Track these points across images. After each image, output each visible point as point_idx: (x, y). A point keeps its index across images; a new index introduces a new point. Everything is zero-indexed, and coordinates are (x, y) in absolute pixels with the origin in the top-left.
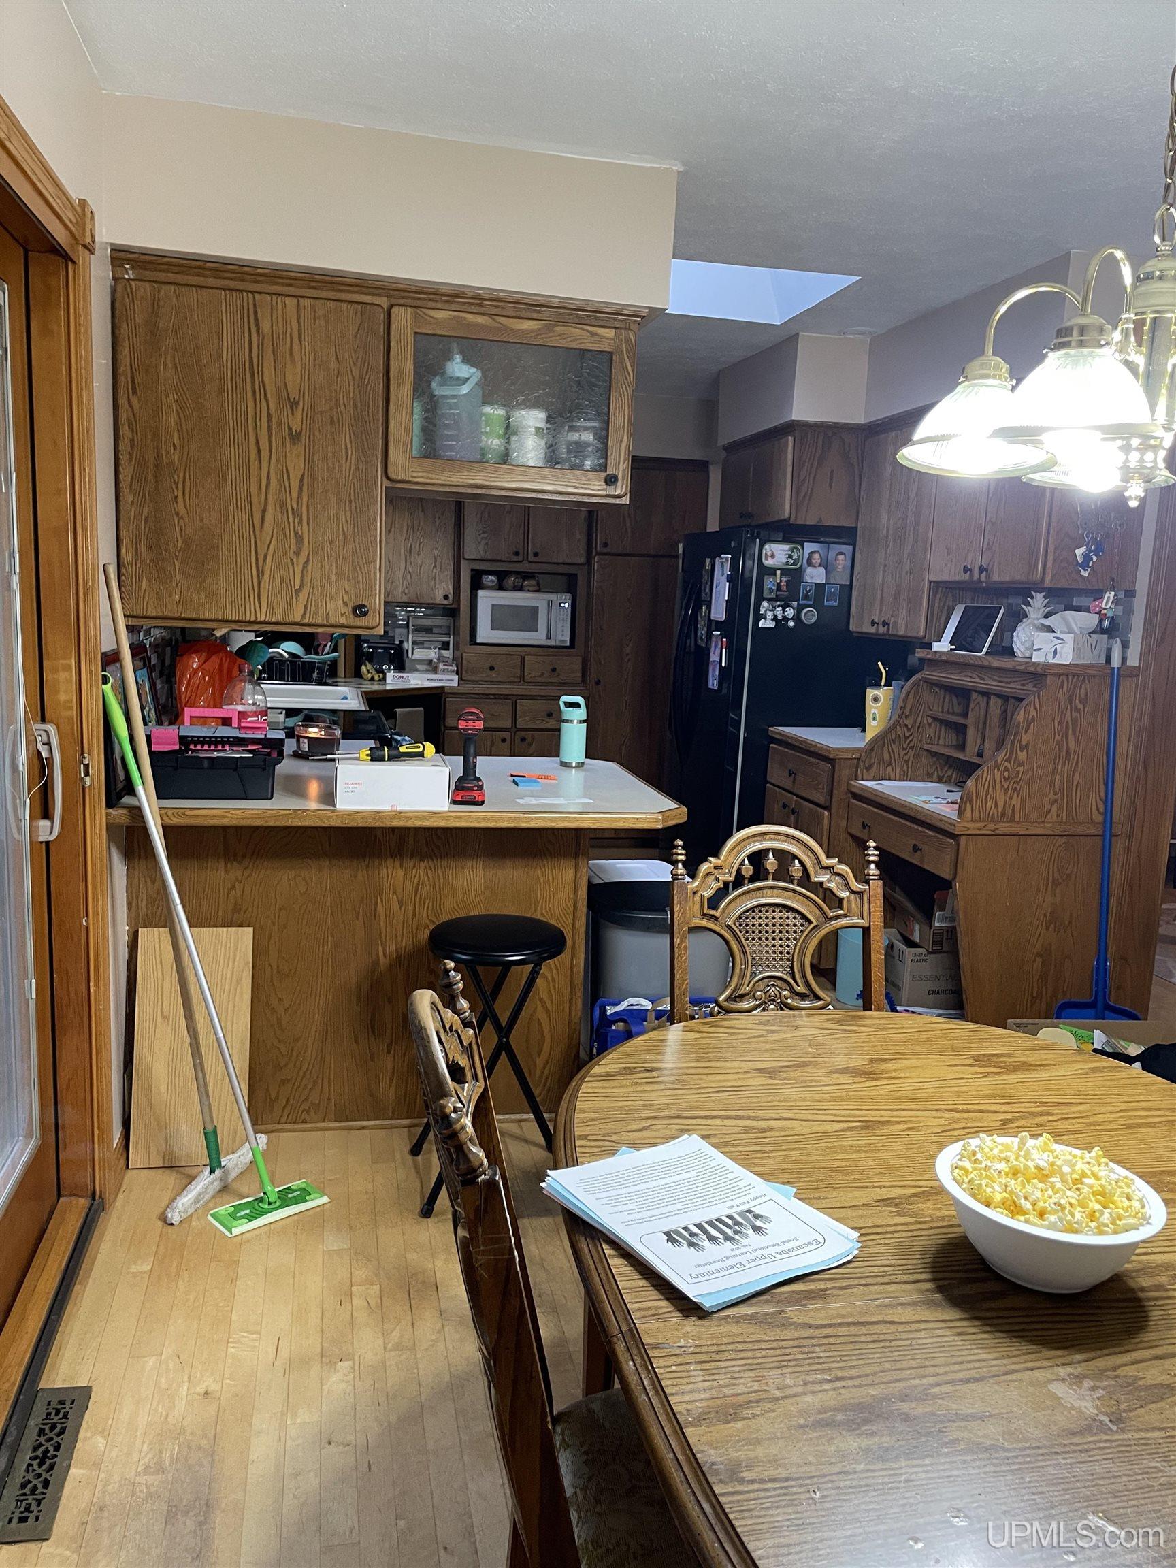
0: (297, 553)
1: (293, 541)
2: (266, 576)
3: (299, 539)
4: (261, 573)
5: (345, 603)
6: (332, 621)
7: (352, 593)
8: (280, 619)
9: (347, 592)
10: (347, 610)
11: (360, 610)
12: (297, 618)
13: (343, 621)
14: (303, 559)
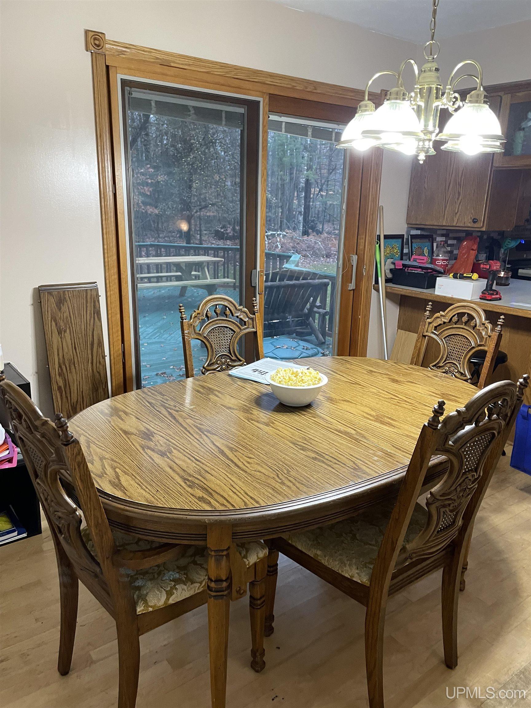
0: (458, 199)
1: (457, 195)
2: (447, 208)
3: (459, 193)
4: (446, 207)
5: (471, 218)
6: (466, 225)
7: (474, 214)
8: (449, 225)
9: (472, 214)
10: (471, 221)
11: (475, 221)
12: (454, 224)
13: (469, 225)
14: (459, 201)
